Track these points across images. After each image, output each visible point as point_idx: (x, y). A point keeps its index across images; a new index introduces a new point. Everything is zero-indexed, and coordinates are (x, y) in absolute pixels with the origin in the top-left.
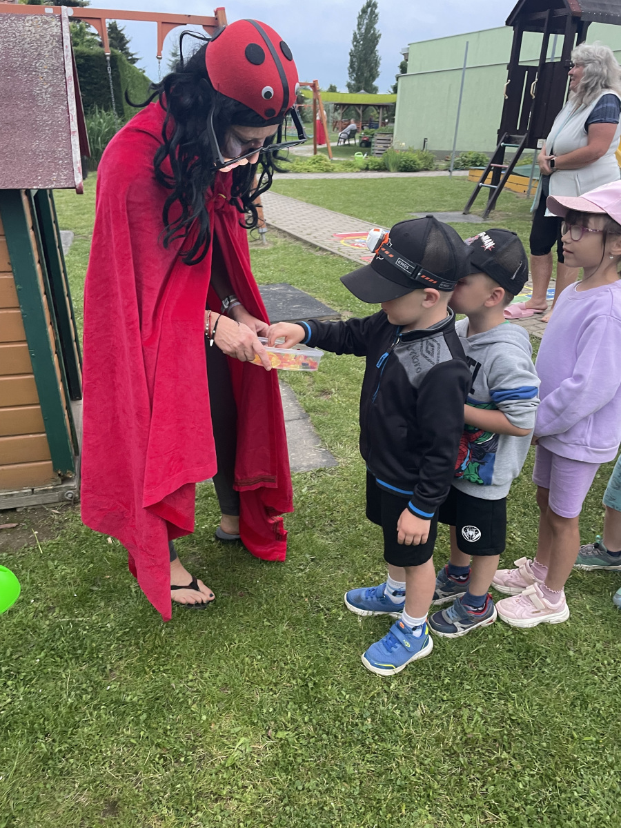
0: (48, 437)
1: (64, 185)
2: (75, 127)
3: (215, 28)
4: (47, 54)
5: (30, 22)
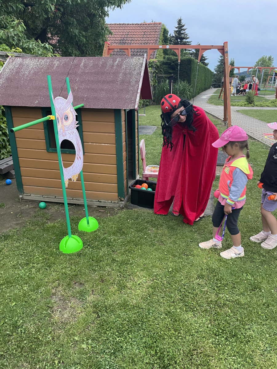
0: (118, 185)
1: (132, 108)
2: (139, 91)
3: (223, 50)
4: (137, 69)
5: (135, 59)
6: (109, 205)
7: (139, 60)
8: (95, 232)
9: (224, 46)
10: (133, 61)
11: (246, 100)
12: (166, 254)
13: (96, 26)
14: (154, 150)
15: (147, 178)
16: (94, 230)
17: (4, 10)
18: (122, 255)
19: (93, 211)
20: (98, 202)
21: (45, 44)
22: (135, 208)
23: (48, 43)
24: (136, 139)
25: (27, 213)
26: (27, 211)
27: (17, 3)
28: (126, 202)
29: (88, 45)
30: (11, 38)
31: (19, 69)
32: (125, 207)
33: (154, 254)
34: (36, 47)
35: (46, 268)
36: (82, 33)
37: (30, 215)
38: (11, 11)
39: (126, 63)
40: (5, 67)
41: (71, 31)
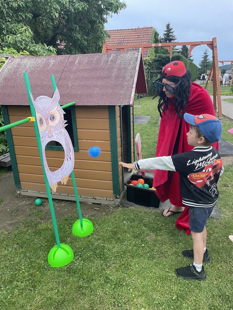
0: (113, 183)
1: (126, 104)
2: (134, 86)
3: (212, 45)
4: (132, 64)
5: (129, 54)
6: (104, 202)
7: (134, 55)
8: (88, 236)
9: (213, 42)
10: (128, 56)
11: (231, 89)
12: (167, 270)
13: (96, 30)
14: (149, 139)
15: (143, 173)
16: (87, 235)
17: (15, 19)
18: (117, 271)
19: (88, 209)
20: (93, 199)
21: (49, 47)
22: (132, 206)
23: (52, 46)
24: (132, 132)
25: (23, 211)
26: (24, 208)
27: (26, 13)
28: (121, 199)
29: (89, 48)
30: (18, 43)
31: (17, 69)
32: (121, 204)
33: (154, 271)
34: (41, 50)
35: (31, 288)
36: (84, 37)
37: (26, 212)
38: (21, 20)
39: (120, 58)
40: (4, 68)
41: (74, 36)
